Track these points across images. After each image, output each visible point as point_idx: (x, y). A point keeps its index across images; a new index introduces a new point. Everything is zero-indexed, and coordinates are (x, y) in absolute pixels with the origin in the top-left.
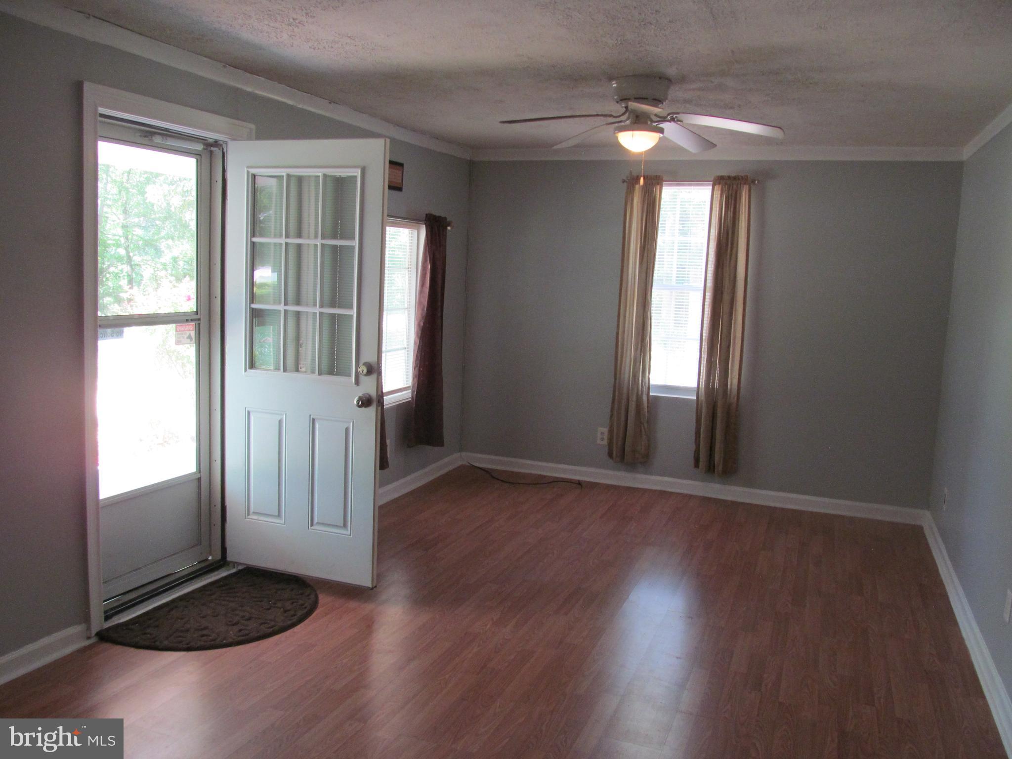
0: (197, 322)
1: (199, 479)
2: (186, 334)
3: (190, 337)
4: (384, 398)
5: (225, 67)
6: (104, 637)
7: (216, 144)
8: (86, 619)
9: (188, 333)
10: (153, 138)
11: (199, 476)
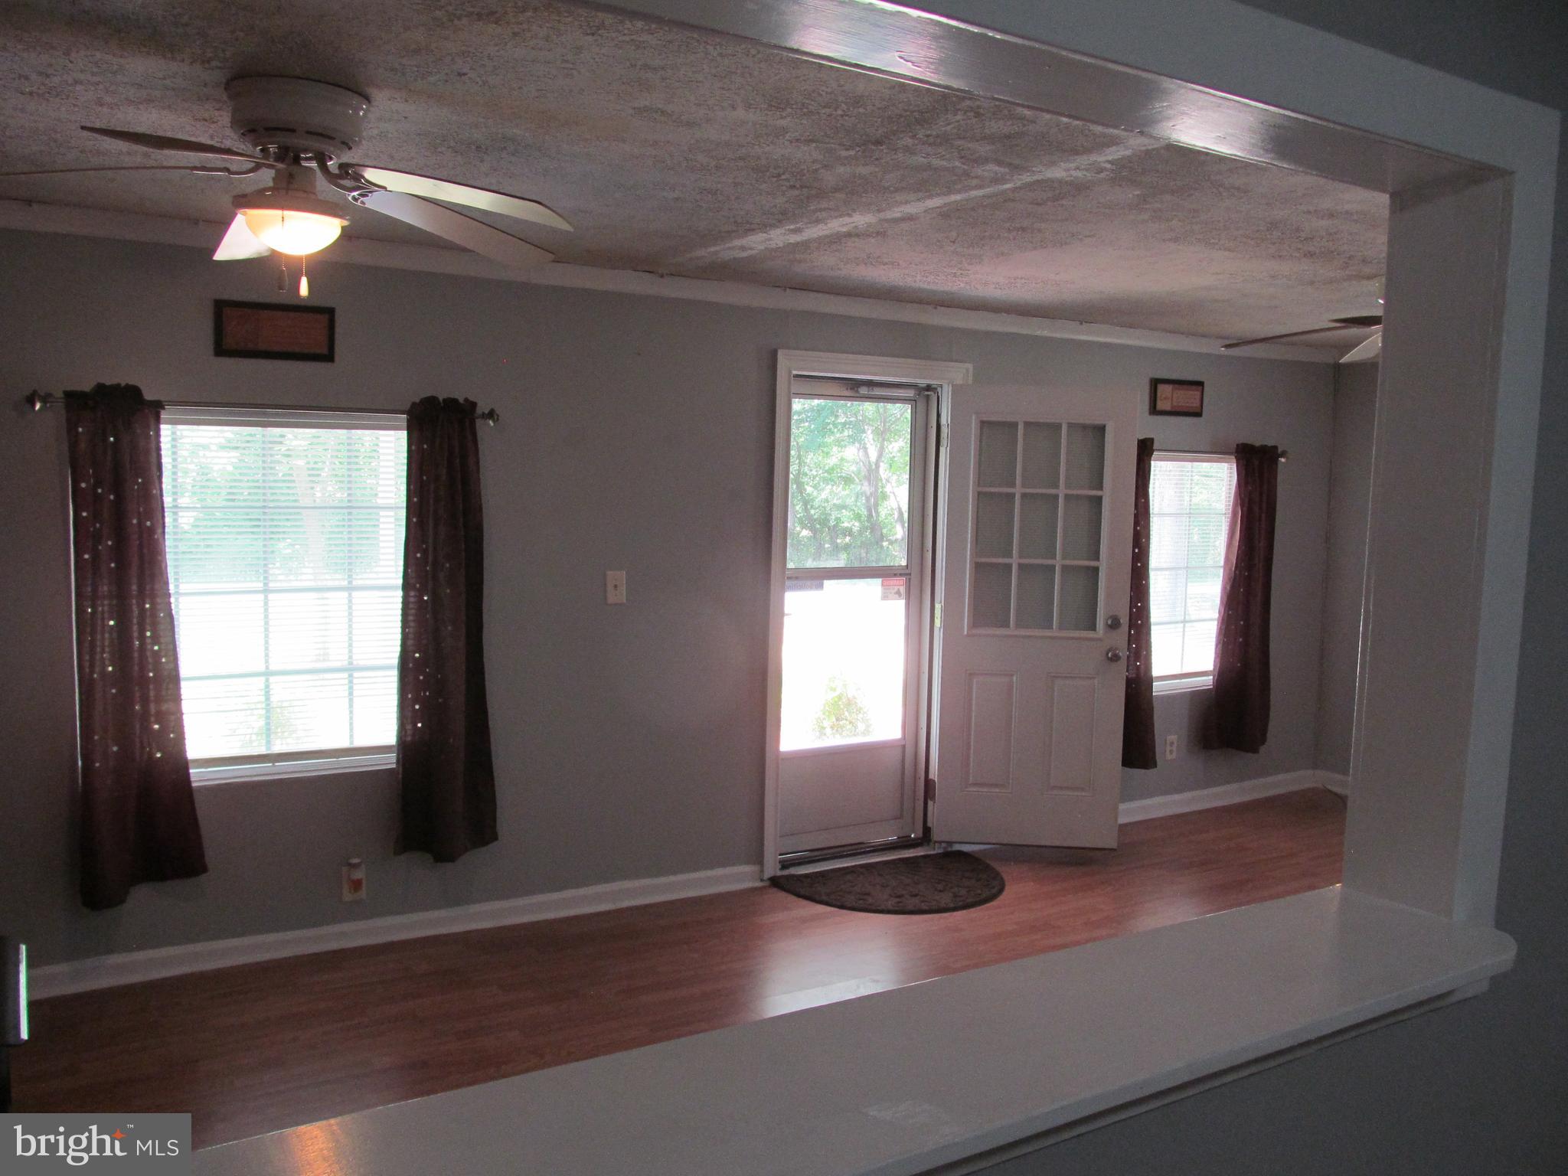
0: (908, 577)
1: (904, 747)
2: (894, 589)
3: (898, 593)
4: (1154, 684)
5: (936, 308)
6: (775, 882)
7: (929, 388)
8: (759, 859)
9: (896, 588)
10: (859, 389)
11: (903, 743)
